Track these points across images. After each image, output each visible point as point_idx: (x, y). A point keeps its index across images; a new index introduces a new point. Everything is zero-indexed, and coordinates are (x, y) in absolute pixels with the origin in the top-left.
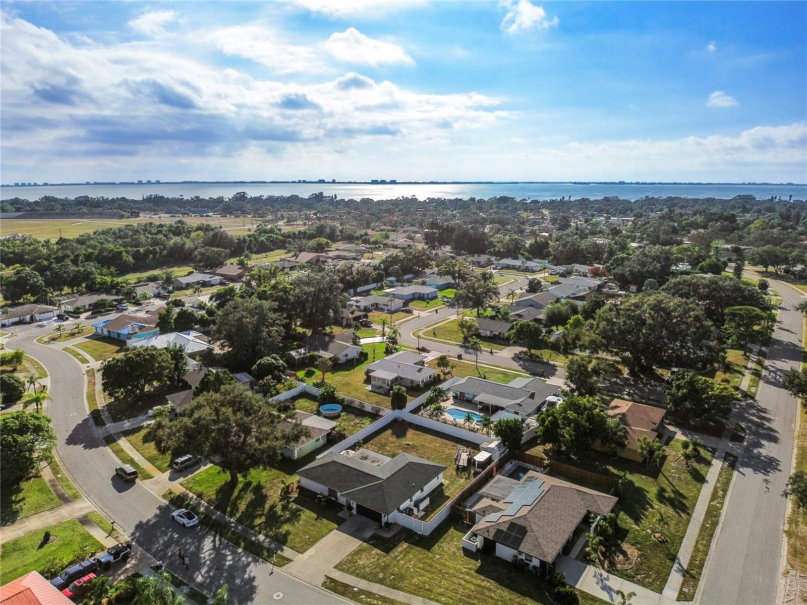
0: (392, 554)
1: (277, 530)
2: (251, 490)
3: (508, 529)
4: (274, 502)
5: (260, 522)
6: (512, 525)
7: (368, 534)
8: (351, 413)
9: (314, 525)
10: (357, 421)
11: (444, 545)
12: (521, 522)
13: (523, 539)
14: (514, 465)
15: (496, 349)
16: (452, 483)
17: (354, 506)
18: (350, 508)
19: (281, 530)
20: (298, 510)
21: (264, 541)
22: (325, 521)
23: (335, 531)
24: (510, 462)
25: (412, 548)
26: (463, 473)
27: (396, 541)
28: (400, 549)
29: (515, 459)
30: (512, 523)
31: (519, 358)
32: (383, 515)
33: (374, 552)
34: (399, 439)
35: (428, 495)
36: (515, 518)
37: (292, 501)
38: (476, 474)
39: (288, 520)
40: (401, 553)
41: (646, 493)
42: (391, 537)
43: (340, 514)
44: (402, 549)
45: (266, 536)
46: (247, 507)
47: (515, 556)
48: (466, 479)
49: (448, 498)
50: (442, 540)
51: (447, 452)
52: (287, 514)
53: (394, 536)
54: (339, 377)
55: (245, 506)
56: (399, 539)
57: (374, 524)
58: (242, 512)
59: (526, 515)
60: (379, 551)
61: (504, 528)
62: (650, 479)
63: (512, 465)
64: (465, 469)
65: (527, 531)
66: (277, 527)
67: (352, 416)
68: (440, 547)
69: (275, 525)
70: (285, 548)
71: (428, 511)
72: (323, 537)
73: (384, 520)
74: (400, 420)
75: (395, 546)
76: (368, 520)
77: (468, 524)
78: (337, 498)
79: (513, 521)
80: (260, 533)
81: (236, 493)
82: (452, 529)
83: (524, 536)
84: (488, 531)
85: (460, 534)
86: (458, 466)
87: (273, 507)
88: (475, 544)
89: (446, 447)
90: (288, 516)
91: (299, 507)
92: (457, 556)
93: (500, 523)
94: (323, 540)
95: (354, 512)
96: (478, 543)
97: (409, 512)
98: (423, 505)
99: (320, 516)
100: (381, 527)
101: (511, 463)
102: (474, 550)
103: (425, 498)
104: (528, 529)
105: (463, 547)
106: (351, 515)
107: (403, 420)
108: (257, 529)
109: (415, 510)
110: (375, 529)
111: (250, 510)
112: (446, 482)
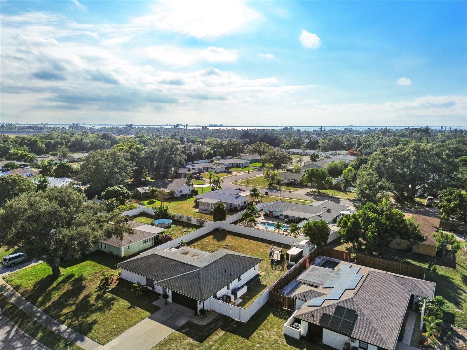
0: (206, 344)
1: (84, 320)
2: (71, 282)
3: (335, 313)
4: (90, 293)
5: (67, 311)
6: (339, 309)
7: (182, 322)
8: (179, 225)
9: (125, 314)
10: (184, 230)
11: (264, 332)
12: (348, 306)
13: (354, 324)
14: (323, 260)
15: (293, 189)
16: (267, 274)
17: (170, 294)
18: (166, 296)
19: (88, 319)
20: (112, 299)
21: (65, 330)
22: (138, 309)
23: (147, 320)
24: (318, 257)
25: (228, 337)
26: (277, 266)
27: (211, 329)
28: (215, 337)
29: (323, 255)
30: (338, 306)
31: (310, 194)
32: (198, 302)
33: (186, 342)
34: (219, 242)
35: (245, 285)
36: (341, 302)
37: (109, 292)
38: (289, 266)
39: (100, 309)
40: (216, 342)
41: (452, 280)
42: (207, 325)
43: (155, 303)
44: (218, 337)
45: (69, 326)
46: (59, 298)
47: (347, 344)
48: (281, 270)
49: (265, 286)
50: (261, 327)
51: (261, 250)
52: (100, 303)
53: (210, 324)
54: (174, 204)
55: (58, 297)
56: (215, 326)
57: (189, 312)
58: (53, 302)
59: (352, 298)
60: (191, 340)
61: (331, 312)
62: (451, 269)
63: (321, 260)
64: (278, 263)
65: (357, 316)
66: (85, 315)
67: (181, 227)
68: (259, 335)
69: (83, 314)
70: (86, 338)
71: (246, 299)
72: (132, 326)
73: (200, 307)
74: (221, 229)
75: (210, 334)
76: (184, 307)
77: (287, 311)
78: (154, 288)
79: (340, 305)
80: (63, 323)
81: (54, 285)
82: (271, 316)
83: (355, 321)
84: (313, 316)
85: (280, 320)
86: (272, 260)
87: (87, 296)
88: (299, 330)
89: (260, 247)
90: (100, 305)
91: (114, 296)
92: (279, 344)
93: (325, 307)
94: (131, 330)
95: (170, 300)
96: (303, 329)
97: (226, 299)
98: (240, 293)
99: (134, 305)
100: (196, 314)
101: (320, 258)
102: (298, 337)
103: (242, 287)
104: (358, 313)
105: (285, 335)
106: (166, 304)
107: (223, 230)
108: (62, 318)
109: (233, 297)
110: (189, 317)
111: (62, 300)
112: (262, 274)
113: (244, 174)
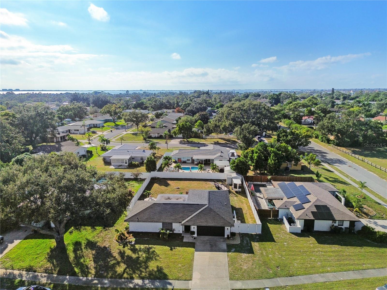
0: (257, 253)
1: (148, 270)
3: (317, 210)
4: (120, 250)
5: (122, 269)
6: (317, 207)
7: (223, 246)
9: (175, 254)
17: (195, 230)
18: (193, 233)
19: (150, 268)
20: (148, 248)
21: (143, 283)
22: (180, 248)
25: (264, 245)
27: (248, 244)
31: (183, 143)
32: (226, 228)
34: (169, 187)
37: (136, 244)
40: (261, 250)
43: (185, 240)
44: (258, 247)
45: (142, 278)
46: (96, 262)
49: (241, 209)
50: (272, 233)
52: (143, 254)
53: (241, 241)
55: (93, 262)
56: (247, 241)
57: (218, 238)
59: (318, 199)
60: (246, 255)
65: (328, 208)
66: (144, 267)
68: (278, 237)
69: (141, 266)
73: (228, 232)
75: (251, 247)
77: (273, 219)
78: (172, 230)
80: (132, 279)
81: (71, 255)
82: (269, 225)
83: (330, 211)
84: (306, 215)
87: (122, 253)
93: (308, 208)
95: (196, 235)
102: (300, 232)
105: (291, 233)
106: (195, 238)
108: (125, 276)
110: (225, 242)
111: (101, 263)
113: (108, 133)
